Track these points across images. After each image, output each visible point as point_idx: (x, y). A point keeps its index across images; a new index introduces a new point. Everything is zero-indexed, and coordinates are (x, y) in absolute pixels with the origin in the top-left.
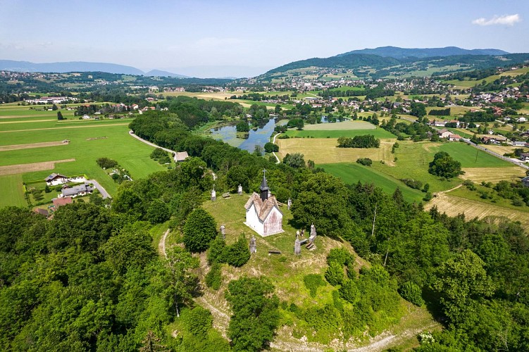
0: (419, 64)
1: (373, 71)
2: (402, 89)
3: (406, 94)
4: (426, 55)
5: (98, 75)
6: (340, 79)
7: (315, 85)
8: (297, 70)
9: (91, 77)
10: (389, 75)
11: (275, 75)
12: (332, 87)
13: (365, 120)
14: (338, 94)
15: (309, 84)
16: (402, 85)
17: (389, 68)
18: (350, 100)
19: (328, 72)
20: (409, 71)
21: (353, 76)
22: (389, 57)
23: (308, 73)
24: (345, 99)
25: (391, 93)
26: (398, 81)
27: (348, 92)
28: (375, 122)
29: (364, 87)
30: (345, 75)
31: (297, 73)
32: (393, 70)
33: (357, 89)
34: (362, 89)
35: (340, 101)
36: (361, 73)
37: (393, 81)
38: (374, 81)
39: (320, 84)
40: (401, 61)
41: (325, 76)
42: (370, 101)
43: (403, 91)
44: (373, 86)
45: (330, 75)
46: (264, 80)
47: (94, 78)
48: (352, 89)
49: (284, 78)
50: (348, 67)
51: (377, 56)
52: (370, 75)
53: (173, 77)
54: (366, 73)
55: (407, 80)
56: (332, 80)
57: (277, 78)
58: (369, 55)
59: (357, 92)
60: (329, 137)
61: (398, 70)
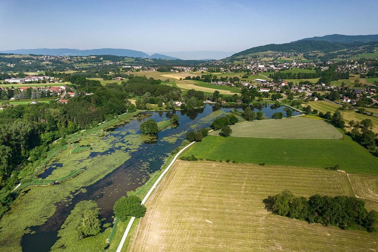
0: (365, 48)
1: (322, 55)
2: (356, 71)
3: (362, 77)
4: (369, 41)
5: (107, 57)
6: (292, 61)
7: (268, 66)
8: (257, 54)
9: (102, 59)
10: (336, 57)
11: (238, 57)
12: (284, 69)
13: (321, 115)
14: (289, 76)
15: (263, 66)
16: (355, 67)
17: (336, 52)
18: (301, 84)
19: (282, 56)
20: (356, 54)
21: (303, 59)
22: (336, 43)
23: (266, 56)
24: (296, 82)
25: (346, 76)
26: (350, 63)
27: (299, 74)
28: (337, 122)
29: (316, 69)
30: (297, 58)
31: (256, 56)
32: (340, 53)
33: (308, 71)
34: (313, 71)
35: (290, 85)
36: (311, 56)
37: (343, 63)
38: (325, 63)
39: (272, 66)
40: (347, 46)
41: (279, 58)
42: (324, 85)
43: (357, 74)
44: (324, 69)
45: (284, 58)
46: (228, 62)
47: (104, 60)
48: (304, 71)
49: (244, 60)
50: (300, 51)
51: (325, 42)
52: (319, 58)
53: (162, 59)
54: (316, 56)
55: (359, 62)
56: (285, 62)
57: (238, 60)
58: (319, 41)
59: (309, 74)
60: (263, 165)
61: (345, 53)
